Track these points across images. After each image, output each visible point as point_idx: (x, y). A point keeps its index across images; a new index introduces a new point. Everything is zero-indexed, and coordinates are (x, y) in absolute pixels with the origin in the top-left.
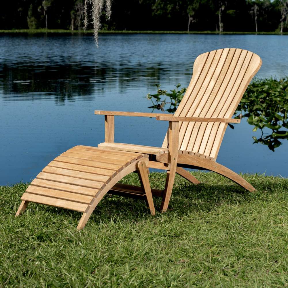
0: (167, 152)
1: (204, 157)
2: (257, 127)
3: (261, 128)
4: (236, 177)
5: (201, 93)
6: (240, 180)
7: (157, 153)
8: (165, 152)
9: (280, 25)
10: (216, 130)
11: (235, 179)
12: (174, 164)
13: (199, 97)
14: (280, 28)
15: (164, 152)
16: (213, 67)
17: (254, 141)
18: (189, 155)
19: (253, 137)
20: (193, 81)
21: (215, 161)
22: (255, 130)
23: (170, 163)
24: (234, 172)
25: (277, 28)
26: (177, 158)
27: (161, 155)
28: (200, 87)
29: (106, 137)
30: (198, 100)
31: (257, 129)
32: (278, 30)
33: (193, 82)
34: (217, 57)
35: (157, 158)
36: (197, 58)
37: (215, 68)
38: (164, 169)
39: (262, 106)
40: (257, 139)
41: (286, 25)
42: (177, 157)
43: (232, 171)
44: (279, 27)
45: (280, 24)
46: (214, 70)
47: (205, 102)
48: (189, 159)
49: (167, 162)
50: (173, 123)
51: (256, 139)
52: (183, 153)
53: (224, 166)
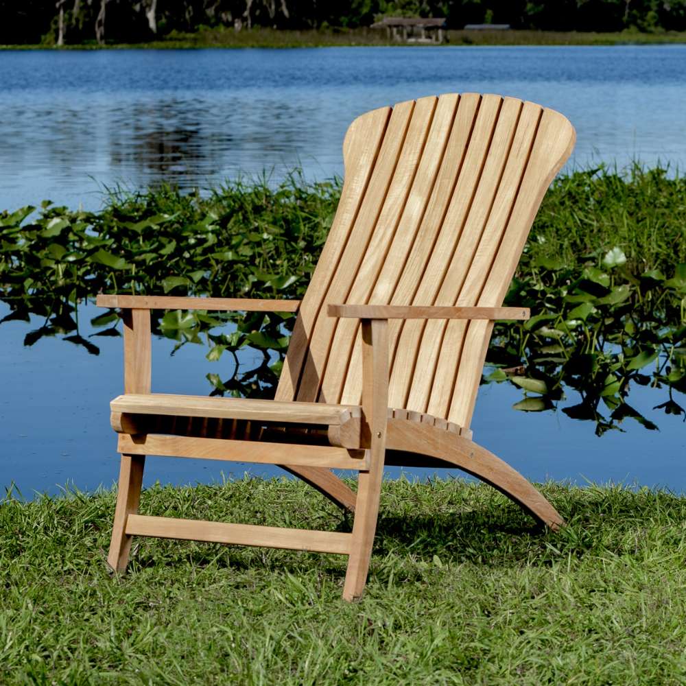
0: (357, 415)
1: (445, 428)
2: (223, 347)
3: (233, 349)
4: (520, 485)
5: (384, 234)
6: (527, 493)
7: (331, 418)
8: (354, 416)
9: (56, 22)
10: (459, 345)
11: (516, 490)
12: (379, 451)
13: (378, 245)
14: (57, 31)
15: (351, 413)
16: (410, 154)
17: (213, 389)
18: (409, 422)
19: (208, 377)
20: (349, 198)
21: (471, 438)
22: (214, 355)
23: (369, 447)
24: (515, 471)
25: (46, 30)
26: (385, 432)
27: (344, 425)
28: (375, 215)
29: (129, 378)
30: (376, 254)
31: (220, 352)
32: (49, 37)
33: (350, 200)
34: (420, 122)
35: (332, 433)
36: (353, 125)
37: (417, 155)
38: (349, 467)
39: (191, 279)
40: (223, 382)
41: (74, 21)
42: (386, 429)
43: (510, 468)
44: (53, 26)
45: (55, 18)
46: (415, 162)
47: (402, 260)
48: (409, 434)
49: (357, 447)
50: (375, 326)
51: (219, 382)
52: (397, 416)
53: (490, 453)
